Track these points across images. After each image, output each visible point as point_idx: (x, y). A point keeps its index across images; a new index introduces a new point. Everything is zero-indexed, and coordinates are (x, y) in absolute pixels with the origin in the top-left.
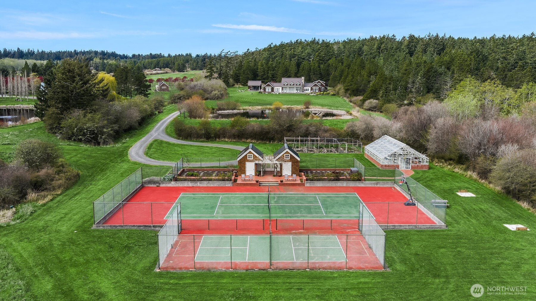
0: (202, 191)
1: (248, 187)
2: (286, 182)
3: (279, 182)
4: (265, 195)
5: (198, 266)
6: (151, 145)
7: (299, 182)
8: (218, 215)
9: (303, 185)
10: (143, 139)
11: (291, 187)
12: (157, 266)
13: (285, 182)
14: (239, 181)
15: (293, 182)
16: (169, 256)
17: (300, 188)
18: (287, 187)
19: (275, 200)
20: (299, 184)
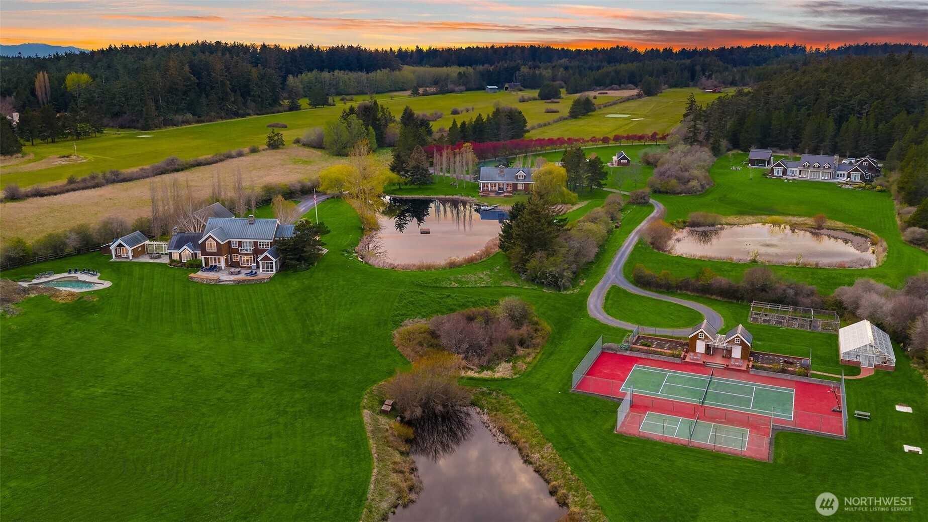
0: (653, 365)
1: (695, 367)
2: (732, 367)
3: (725, 366)
4: (707, 378)
5: (641, 434)
6: (609, 293)
7: (744, 368)
8: (662, 394)
9: (748, 372)
10: (600, 284)
11: (735, 373)
12: (615, 429)
13: (730, 367)
14: (687, 360)
15: (738, 368)
16: (623, 424)
17: (744, 375)
18: (732, 372)
19: (715, 386)
20: (743, 371)
